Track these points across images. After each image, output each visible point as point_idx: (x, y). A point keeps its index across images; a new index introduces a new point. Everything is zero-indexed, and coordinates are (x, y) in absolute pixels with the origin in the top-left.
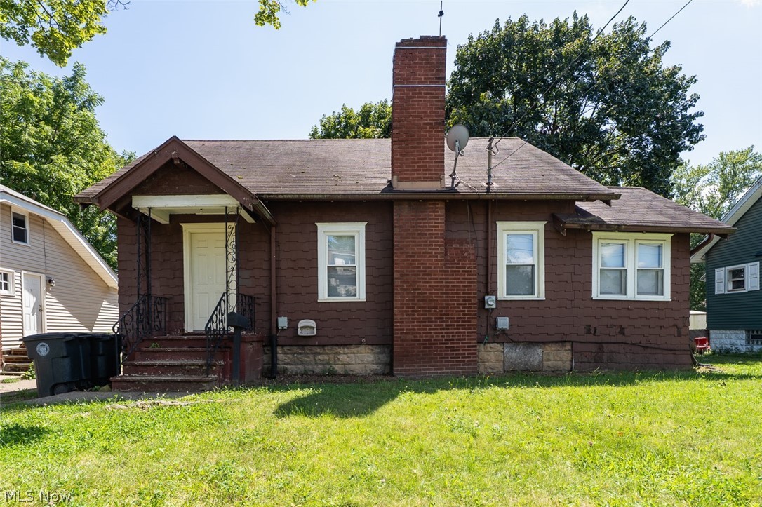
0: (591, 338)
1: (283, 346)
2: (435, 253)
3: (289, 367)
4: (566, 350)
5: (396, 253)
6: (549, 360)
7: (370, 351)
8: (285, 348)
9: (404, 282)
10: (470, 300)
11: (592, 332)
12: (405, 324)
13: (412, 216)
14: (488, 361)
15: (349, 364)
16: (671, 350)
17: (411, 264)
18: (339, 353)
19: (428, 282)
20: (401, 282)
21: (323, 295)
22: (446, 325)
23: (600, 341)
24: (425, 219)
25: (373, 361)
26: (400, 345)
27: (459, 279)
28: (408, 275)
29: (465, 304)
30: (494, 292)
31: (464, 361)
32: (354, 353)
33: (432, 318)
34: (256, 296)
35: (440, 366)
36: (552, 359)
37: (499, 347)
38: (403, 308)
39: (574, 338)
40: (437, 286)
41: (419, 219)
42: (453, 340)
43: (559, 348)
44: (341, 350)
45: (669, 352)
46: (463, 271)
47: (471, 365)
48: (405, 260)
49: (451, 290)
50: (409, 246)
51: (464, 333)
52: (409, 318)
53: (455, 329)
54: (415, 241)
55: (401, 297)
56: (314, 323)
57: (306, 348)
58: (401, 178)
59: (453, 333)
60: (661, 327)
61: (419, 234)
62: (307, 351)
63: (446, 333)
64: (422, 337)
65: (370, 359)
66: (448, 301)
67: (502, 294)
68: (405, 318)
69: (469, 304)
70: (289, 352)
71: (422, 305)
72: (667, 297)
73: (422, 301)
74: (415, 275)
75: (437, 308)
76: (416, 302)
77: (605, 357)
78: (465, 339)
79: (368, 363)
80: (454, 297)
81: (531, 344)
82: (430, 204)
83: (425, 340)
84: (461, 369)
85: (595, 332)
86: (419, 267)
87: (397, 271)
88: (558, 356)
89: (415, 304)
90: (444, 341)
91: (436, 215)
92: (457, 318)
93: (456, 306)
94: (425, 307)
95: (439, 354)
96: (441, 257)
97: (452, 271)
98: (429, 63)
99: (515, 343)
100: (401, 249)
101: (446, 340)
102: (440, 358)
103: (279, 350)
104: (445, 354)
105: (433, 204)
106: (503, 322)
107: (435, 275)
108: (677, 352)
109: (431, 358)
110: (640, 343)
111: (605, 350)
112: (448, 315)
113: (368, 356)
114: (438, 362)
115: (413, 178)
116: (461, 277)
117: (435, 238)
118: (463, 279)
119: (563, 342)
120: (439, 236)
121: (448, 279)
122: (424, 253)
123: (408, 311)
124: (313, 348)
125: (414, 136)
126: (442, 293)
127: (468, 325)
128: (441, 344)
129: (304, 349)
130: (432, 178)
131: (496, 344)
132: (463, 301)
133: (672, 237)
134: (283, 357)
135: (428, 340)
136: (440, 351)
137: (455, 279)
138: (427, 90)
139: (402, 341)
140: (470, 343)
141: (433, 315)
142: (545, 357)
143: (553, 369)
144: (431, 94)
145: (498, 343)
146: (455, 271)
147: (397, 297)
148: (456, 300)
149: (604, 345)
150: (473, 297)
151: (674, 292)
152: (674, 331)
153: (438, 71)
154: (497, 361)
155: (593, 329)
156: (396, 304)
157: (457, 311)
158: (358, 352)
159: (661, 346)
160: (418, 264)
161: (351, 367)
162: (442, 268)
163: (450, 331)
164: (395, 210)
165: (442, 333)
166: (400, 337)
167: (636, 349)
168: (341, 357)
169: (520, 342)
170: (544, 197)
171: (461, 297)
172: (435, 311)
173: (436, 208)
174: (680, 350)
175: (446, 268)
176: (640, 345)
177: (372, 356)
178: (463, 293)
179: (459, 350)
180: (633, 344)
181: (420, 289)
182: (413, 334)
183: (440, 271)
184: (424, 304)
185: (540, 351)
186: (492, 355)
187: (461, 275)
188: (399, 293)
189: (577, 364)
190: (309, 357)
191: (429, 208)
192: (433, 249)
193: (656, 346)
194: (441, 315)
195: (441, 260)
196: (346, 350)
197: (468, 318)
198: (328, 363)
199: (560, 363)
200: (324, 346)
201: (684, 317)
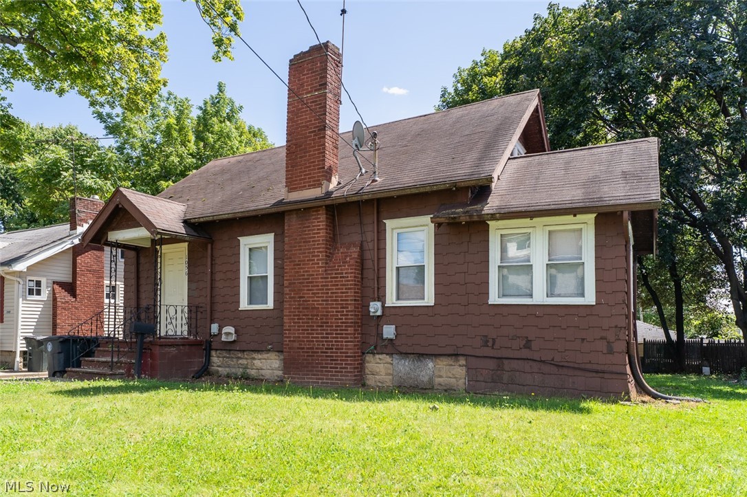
0: (487, 351)
1: (216, 350)
2: (317, 260)
3: (220, 369)
4: (460, 366)
5: (286, 262)
6: (440, 377)
7: (277, 358)
8: (218, 352)
9: (292, 291)
10: (348, 308)
11: (490, 344)
12: (292, 332)
13: (299, 224)
14: (377, 374)
15: (261, 369)
16: (597, 372)
17: (297, 272)
18: (254, 359)
19: (311, 290)
20: (290, 290)
21: (244, 304)
22: (326, 334)
23: (500, 356)
24: (309, 227)
25: (279, 367)
26: (288, 352)
27: (337, 285)
28: (295, 283)
29: (343, 312)
30: (381, 297)
31: (342, 372)
32: (265, 359)
33: (313, 326)
34: (200, 305)
35: (321, 375)
36: (444, 375)
37: (387, 358)
38: (291, 316)
39: (468, 351)
40: (318, 293)
41: (304, 227)
42: (332, 349)
43: (451, 363)
44: (255, 355)
45: (594, 374)
46: (341, 277)
47: (348, 376)
48: (292, 269)
49: (330, 297)
50: (295, 254)
51: (342, 342)
52: (295, 326)
53: (334, 338)
54: (301, 250)
55: (289, 305)
56: (233, 329)
57: (232, 352)
58: (291, 189)
59: (332, 341)
60: (583, 340)
61: (304, 242)
62: (232, 356)
63: (326, 341)
64: (305, 345)
65: (277, 366)
66: (328, 308)
67: (391, 300)
68: (293, 326)
69: (346, 311)
70: (221, 355)
71: (306, 313)
72: (590, 298)
73: (306, 308)
74: (300, 283)
75: (318, 315)
76: (301, 310)
77: (506, 377)
78: (342, 349)
79: (276, 369)
80: (333, 304)
81: (421, 356)
82: (313, 212)
83: (308, 348)
84: (339, 380)
85: (493, 345)
86: (304, 275)
87: (287, 280)
88: (452, 372)
89: (301, 312)
90: (324, 350)
91: (318, 222)
92: (336, 326)
93: (335, 313)
94: (308, 315)
95: (320, 364)
96: (322, 263)
97: (331, 278)
98: (314, 72)
99: (405, 355)
100: (290, 258)
101: (326, 349)
102: (321, 367)
103: (213, 353)
104: (326, 364)
105: (317, 211)
106: (389, 331)
107: (316, 282)
108: (606, 376)
109: (313, 367)
110: (553, 360)
111: (506, 368)
112: (328, 323)
113: (276, 363)
114: (318, 371)
115: (300, 187)
116: (339, 283)
117: (318, 244)
118: (341, 285)
119: (457, 355)
120: (321, 242)
121: (328, 286)
122: (308, 260)
123: (295, 319)
124: (236, 352)
125: (301, 146)
126: (322, 301)
127: (346, 334)
128: (322, 352)
129: (230, 354)
130: (315, 185)
131: (385, 355)
132: (341, 308)
133: (595, 217)
134: (216, 359)
135: (310, 348)
136: (321, 360)
137: (334, 285)
138: (312, 99)
139: (290, 348)
140: (347, 353)
141: (315, 323)
142: (435, 372)
143: (445, 388)
144: (316, 101)
145: (387, 354)
146: (334, 278)
147: (286, 305)
148: (334, 308)
149: (506, 362)
150: (350, 304)
151: (599, 292)
152: (602, 346)
153: (321, 78)
154: (387, 374)
155: (491, 340)
156: (286, 312)
157: (335, 319)
158: (268, 359)
159: (583, 366)
160: (303, 272)
161: (263, 372)
162: (323, 274)
163: (330, 339)
164: (286, 221)
165: (323, 341)
166: (288, 345)
167: (546, 368)
168: (255, 362)
169: (410, 354)
170: (408, 192)
171: (339, 304)
172: (317, 319)
173: (318, 214)
174: (612, 373)
175: (326, 274)
176: (552, 363)
177: (278, 362)
178: (341, 300)
179: (337, 360)
180: (543, 362)
181: (304, 297)
182: (298, 341)
183: (321, 278)
184: (307, 312)
185: (431, 365)
186: (380, 367)
187: (339, 281)
188: (288, 301)
189: (471, 383)
190: (233, 361)
191: (313, 215)
192: (316, 256)
193: (576, 366)
194: (321, 323)
195: (322, 267)
196: (260, 356)
197: (345, 326)
198: (246, 368)
199: (453, 381)
200: (244, 351)
201: (616, 327)
